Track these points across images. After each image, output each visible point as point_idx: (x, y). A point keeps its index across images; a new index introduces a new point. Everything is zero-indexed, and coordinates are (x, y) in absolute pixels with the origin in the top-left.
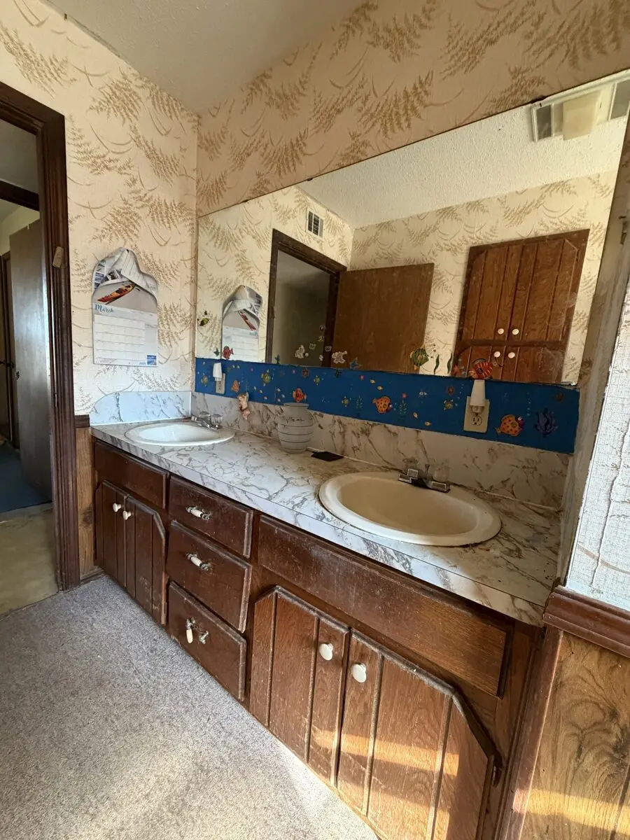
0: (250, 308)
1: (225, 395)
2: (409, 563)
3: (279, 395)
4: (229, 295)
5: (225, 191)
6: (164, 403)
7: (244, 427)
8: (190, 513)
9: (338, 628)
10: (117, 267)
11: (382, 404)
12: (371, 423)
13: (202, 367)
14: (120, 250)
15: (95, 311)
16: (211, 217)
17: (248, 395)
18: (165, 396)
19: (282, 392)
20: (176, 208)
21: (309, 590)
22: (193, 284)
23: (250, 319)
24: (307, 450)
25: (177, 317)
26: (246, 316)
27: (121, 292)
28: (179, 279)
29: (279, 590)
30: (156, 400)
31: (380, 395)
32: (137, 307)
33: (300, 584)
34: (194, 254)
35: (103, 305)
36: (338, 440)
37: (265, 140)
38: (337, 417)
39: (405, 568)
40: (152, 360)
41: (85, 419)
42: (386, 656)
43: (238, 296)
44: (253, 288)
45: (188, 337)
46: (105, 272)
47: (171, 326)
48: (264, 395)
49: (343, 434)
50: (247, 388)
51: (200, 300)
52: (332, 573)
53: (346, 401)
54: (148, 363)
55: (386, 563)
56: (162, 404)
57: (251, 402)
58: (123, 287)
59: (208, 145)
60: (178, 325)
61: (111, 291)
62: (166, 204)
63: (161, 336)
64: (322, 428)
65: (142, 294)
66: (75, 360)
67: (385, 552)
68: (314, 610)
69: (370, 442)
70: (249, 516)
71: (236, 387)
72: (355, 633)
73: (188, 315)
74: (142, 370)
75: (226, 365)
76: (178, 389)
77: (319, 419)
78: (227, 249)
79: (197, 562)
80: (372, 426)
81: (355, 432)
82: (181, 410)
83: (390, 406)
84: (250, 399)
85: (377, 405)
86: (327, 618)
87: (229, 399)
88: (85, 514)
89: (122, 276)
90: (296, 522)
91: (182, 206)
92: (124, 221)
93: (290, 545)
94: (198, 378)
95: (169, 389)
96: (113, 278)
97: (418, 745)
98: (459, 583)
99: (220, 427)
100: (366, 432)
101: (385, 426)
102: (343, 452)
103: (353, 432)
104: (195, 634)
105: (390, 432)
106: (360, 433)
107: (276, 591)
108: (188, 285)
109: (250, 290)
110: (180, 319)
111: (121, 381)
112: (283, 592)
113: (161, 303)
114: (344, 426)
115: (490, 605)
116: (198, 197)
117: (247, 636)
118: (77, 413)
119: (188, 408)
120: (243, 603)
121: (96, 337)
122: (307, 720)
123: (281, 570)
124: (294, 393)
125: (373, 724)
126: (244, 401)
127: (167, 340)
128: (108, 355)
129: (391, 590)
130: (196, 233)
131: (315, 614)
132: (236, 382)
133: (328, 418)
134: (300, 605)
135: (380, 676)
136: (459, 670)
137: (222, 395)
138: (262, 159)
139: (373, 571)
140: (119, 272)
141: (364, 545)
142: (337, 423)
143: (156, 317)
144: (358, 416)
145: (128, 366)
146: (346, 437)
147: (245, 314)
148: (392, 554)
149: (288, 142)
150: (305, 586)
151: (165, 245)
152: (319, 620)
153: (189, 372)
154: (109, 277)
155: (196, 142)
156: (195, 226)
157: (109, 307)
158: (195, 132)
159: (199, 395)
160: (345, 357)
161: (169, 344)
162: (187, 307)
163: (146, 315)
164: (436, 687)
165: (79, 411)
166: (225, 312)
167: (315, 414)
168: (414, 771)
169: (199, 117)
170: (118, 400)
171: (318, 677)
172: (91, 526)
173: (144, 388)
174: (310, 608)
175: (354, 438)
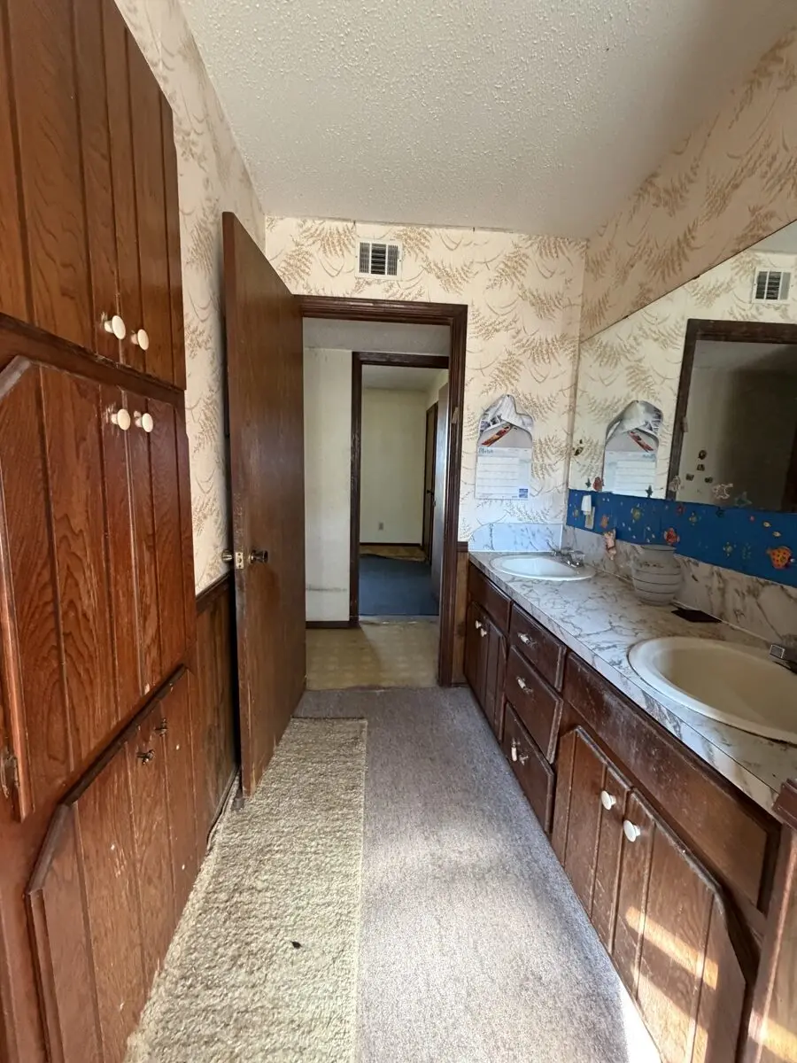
0: (644, 426)
1: (593, 530)
2: (680, 727)
3: (649, 535)
4: (615, 415)
5: (606, 310)
6: (534, 535)
7: (609, 569)
8: (520, 638)
9: (621, 782)
10: (498, 414)
11: (780, 557)
12: (762, 580)
13: (574, 497)
14: (502, 397)
15: (479, 453)
16: (596, 337)
17: (615, 532)
18: (535, 528)
19: (652, 532)
20: (557, 341)
21: (600, 734)
22: (571, 413)
23: (646, 440)
24: (671, 604)
25: (552, 449)
26: (637, 436)
27: (501, 434)
28: (556, 410)
29: (580, 729)
30: (525, 533)
31: (777, 544)
32: (513, 445)
33: (593, 727)
34: (574, 382)
35: (485, 448)
36: (716, 599)
37: (650, 245)
38: (715, 568)
39: (676, 731)
40: (523, 493)
41: (465, 544)
42: (658, 825)
43: (627, 415)
44: (652, 402)
45: (563, 468)
46: (488, 419)
47: (546, 458)
48: (632, 533)
49: (723, 591)
50: (615, 523)
51: (578, 428)
52: (618, 722)
53: (729, 549)
54: (520, 496)
55: (660, 722)
56: (532, 537)
57: (618, 542)
58: (503, 429)
59: (594, 267)
60: (552, 457)
61: (492, 435)
62: (547, 341)
63: (534, 470)
64: (696, 580)
65: (518, 433)
66: (461, 496)
67: (660, 709)
68: (605, 759)
69: (759, 606)
70: (561, 651)
71: (604, 523)
72: (636, 793)
73: (564, 444)
74: (514, 503)
75: (596, 497)
76: (548, 522)
77: (693, 567)
78: (616, 364)
79: (522, 685)
80: (763, 585)
81: (740, 590)
82: (551, 543)
83: (792, 560)
84: (618, 537)
85: (772, 557)
86: (613, 768)
87: (596, 535)
88: (459, 626)
89: (501, 420)
90: (594, 662)
91: (564, 337)
92: (509, 369)
93: (588, 685)
94: (570, 511)
95: (539, 521)
96: (494, 423)
97: (682, 937)
98: (722, 761)
99: (581, 565)
100: (754, 593)
101: (782, 587)
102: (721, 615)
103: (737, 591)
104: (518, 754)
105: (790, 596)
106: (744, 592)
107: (577, 730)
108: (566, 415)
109: (647, 405)
110: (554, 450)
111: (495, 513)
112: (583, 733)
113: (536, 437)
114: (725, 581)
115: (749, 793)
116: (581, 322)
117: (554, 767)
118: (459, 540)
119: (558, 542)
120: (552, 734)
121: (478, 475)
122: (593, 871)
123: (581, 708)
124: (666, 533)
125: (644, 898)
126: (610, 539)
127: (540, 472)
128: (486, 491)
129: (664, 753)
130: (577, 358)
131: (605, 762)
132: (604, 516)
133: (704, 568)
134: (594, 749)
135: (652, 844)
136: (721, 862)
137: (590, 530)
138: (646, 266)
139: (652, 729)
140: (499, 417)
141: (644, 699)
142: (715, 575)
143: (530, 451)
144: (744, 571)
145: (502, 500)
146: (726, 596)
147: (638, 434)
148: (666, 712)
149: (675, 240)
150: (597, 730)
151: (543, 381)
152: (606, 769)
153: (563, 505)
154: (491, 423)
155: (583, 266)
156: (577, 353)
157: (489, 448)
158: (582, 258)
159: (570, 529)
160: (729, 491)
161: (541, 476)
162: (563, 437)
163: (521, 452)
164: (701, 876)
165: (461, 539)
166: (609, 436)
167: (689, 561)
168: (677, 967)
169: (588, 240)
170: (491, 530)
171: (603, 829)
172: (463, 638)
173: (514, 520)
174: (602, 755)
175: (738, 599)
